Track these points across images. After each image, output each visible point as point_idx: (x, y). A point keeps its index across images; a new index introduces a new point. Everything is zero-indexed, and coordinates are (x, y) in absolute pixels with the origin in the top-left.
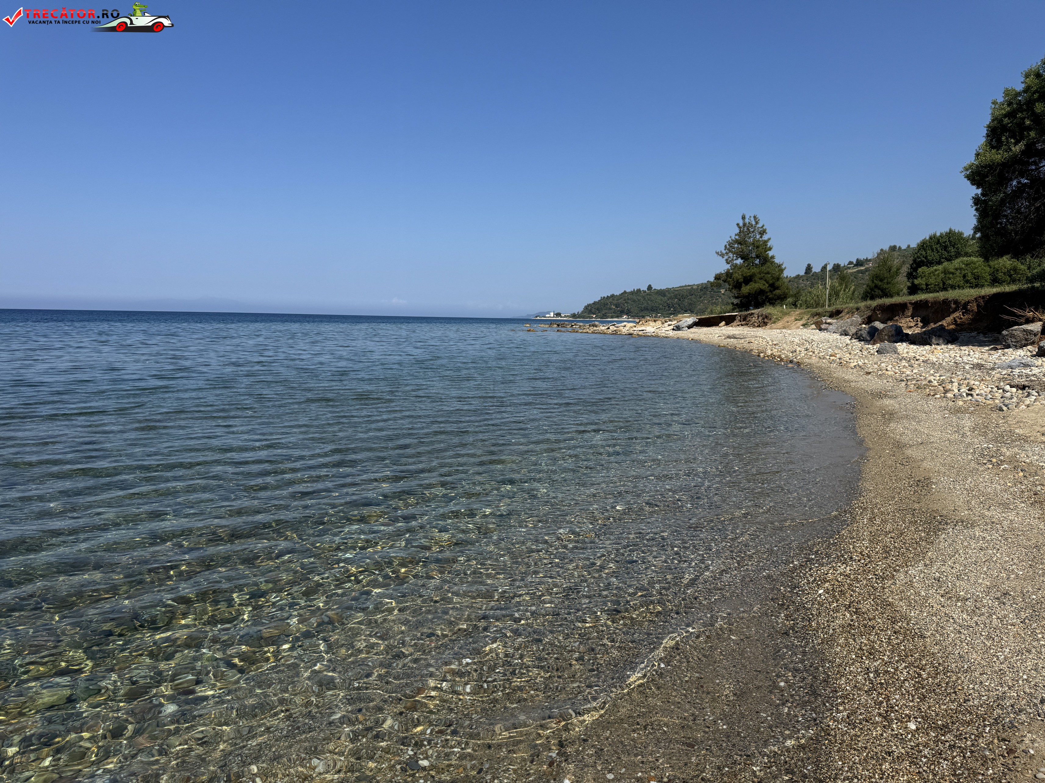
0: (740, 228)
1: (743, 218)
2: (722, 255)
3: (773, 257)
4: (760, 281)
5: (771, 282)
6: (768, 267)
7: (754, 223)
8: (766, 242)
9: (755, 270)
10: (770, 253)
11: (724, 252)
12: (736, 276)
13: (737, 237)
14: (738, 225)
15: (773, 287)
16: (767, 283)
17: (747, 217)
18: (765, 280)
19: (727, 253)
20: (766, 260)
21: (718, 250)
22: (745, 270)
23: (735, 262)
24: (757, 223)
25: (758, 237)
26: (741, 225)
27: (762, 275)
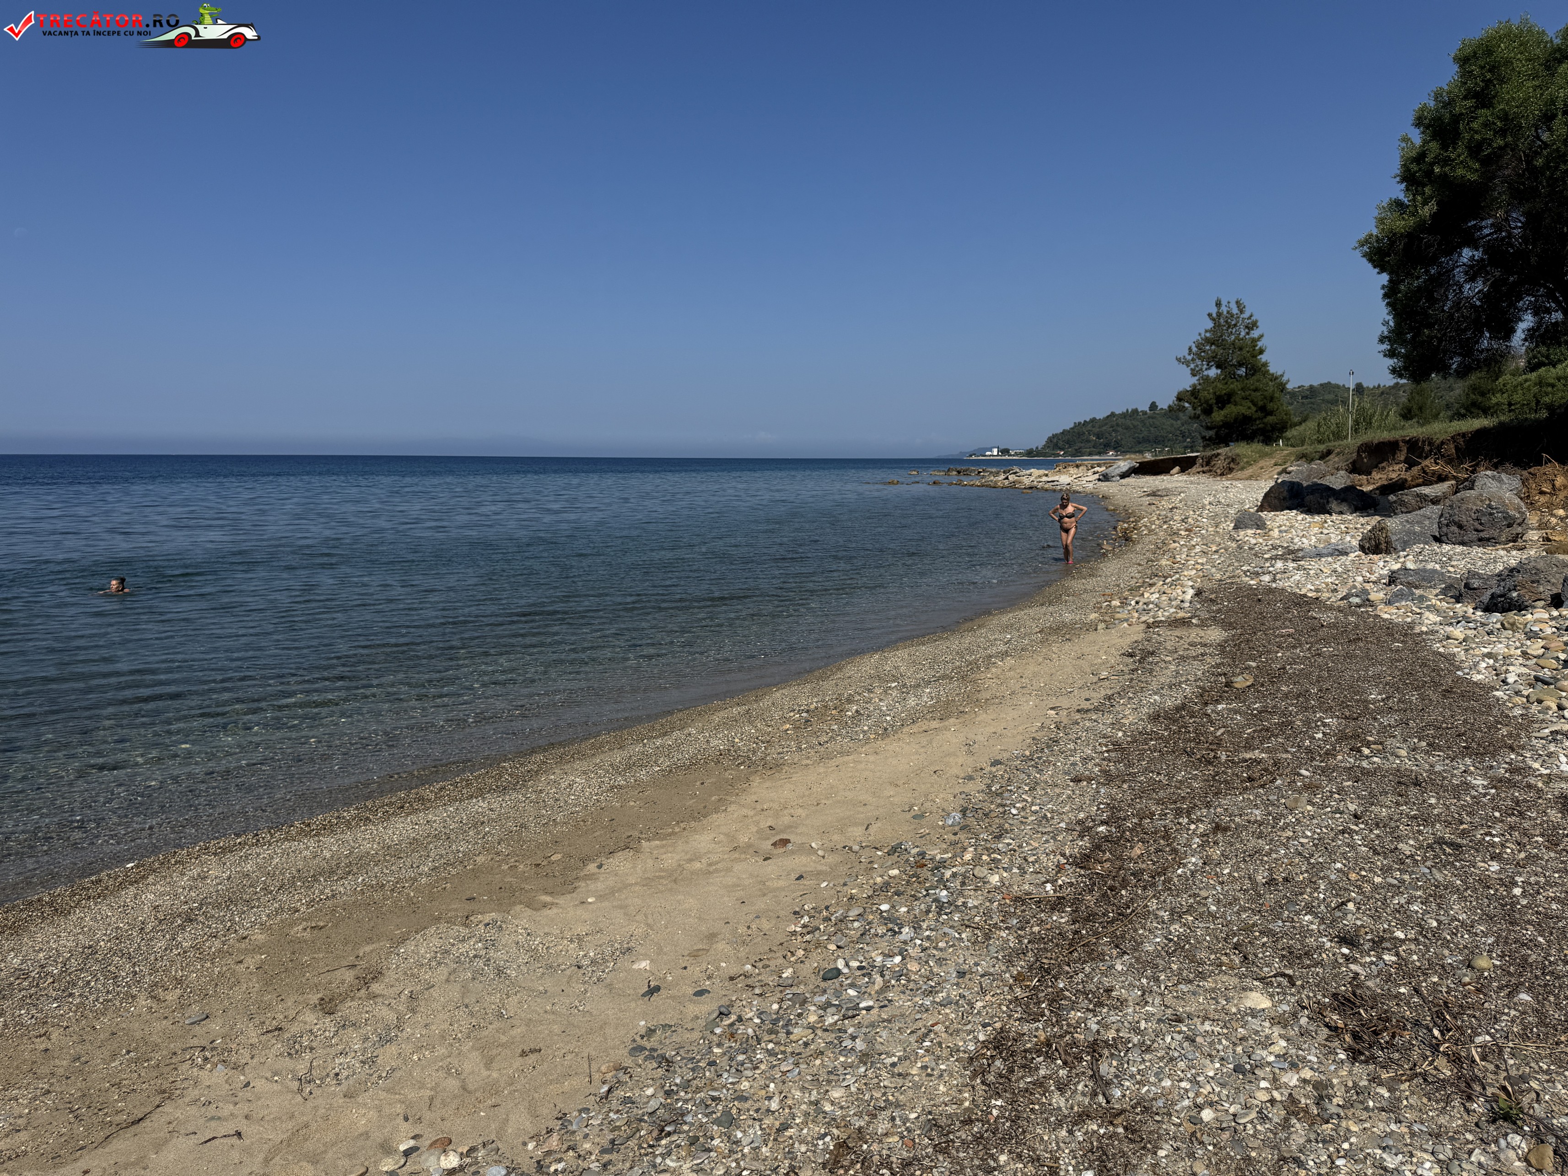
0: (1213, 320)
1: (1218, 304)
2: (1187, 363)
3: (1265, 365)
4: (1244, 402)
5: (1260, 403)
6: (1258, 381)
7: (1235, 311)
8: (1254, 341)
9: (1235, 386)
10: (1263, 358)
11: (1189, 358)
12: (1204, 395)
13: (1208, 335)
14: (1210, 315)
15: (1264, 410)
16: (1255, 405)
17: (1224, 303)
18: (1252, 402)
19: (1193, 360)
20: (1256, 369)
21: (1180, 355)
22: (1220, 385)
23: (1206, 373)
24: (1242, 312)
25: (1243, 334)
26: (1214, 315)
27: (1247, 393)
